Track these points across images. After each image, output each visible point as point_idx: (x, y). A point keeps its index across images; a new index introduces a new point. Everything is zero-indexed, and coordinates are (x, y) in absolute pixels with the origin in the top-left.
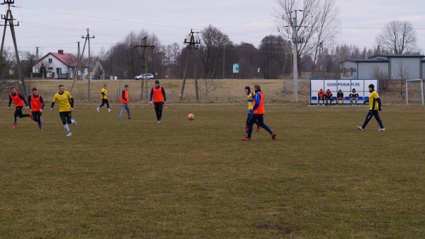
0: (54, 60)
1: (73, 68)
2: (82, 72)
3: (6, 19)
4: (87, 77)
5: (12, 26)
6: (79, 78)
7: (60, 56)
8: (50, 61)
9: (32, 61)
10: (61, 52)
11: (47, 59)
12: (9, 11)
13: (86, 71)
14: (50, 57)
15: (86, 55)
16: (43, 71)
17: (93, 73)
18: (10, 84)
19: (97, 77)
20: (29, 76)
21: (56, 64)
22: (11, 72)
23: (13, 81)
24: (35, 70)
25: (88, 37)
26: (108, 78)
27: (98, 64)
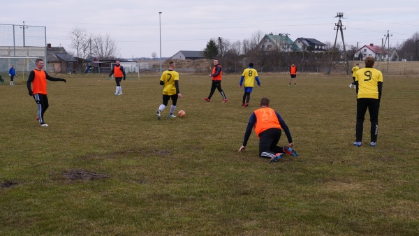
0: (368, 50)
1: (379, 54)
2: (385, 57)
3: (338, 26)
4: (388, 60)
5: (341, 29)
6: (382, 60)
7: (371, 47)
8: (365, 50)
9: (354, 51)
10: (372, 45)
11: (363, 49)
12: (340, 21)
13: (387, 56)
14: (365, 48)
15: (387, 46)
16: (361, 56)
17: (391, 58)
18: (341, 64)
19: (394, 60)
20: (352, 59)
21: (369, 52)
22: (341, 57)
23: (342, 62)
24: (356, 56)
25: (388, 36)
26: (400, 60)
27: (394, 52)
